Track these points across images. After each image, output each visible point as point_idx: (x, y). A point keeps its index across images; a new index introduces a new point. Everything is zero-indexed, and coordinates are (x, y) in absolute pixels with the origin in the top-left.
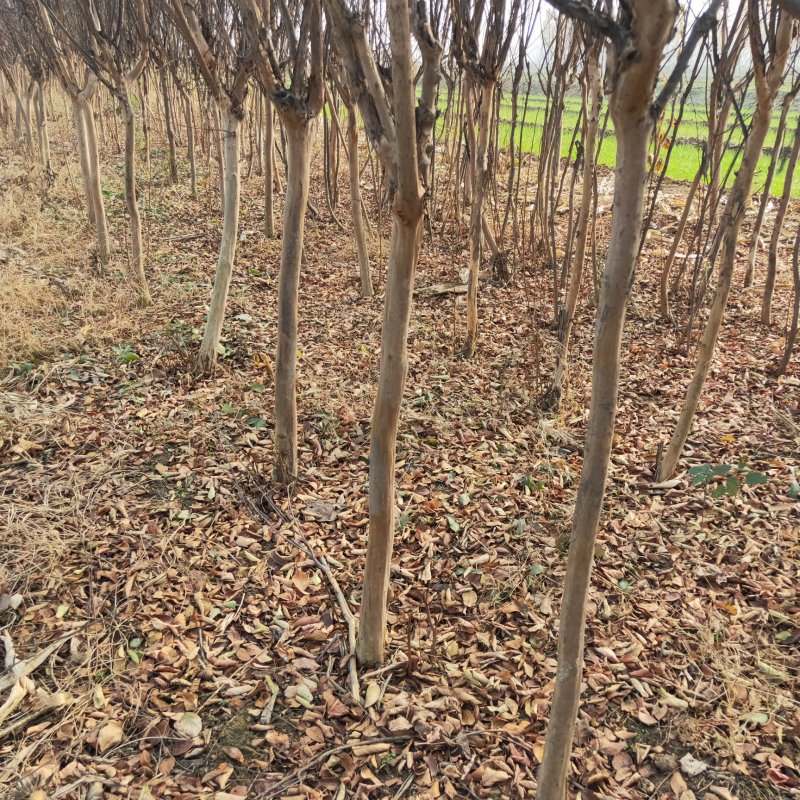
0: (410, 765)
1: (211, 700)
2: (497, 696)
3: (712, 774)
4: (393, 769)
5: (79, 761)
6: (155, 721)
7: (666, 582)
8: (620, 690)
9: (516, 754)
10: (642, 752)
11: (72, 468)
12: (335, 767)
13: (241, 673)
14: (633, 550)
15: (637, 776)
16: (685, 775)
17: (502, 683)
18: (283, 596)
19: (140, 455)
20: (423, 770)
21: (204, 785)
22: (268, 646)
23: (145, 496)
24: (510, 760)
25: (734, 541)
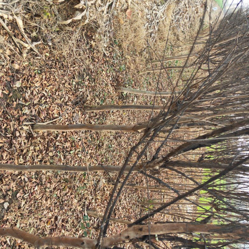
0: (7, 136)
1: (24, 89)
2: (25, 158)
3: (4, 210)
4: (7, 132)
5: (10, 59)
6: (19, 76)
7: (56, 207)
8: (26, 190)
9: (9, 162)
10: (9, 193)
11: (87, 55)
12: (7, 118)
13: (31, 96)
14: (65, 199)
15: (4, 191)
16: (4, 203)
17: (28, 160)
18: (52, 107)
19: (91, 72)
20: (6, 138)
21: (4, 87)
22: (38, 103)
23: (79, 73)
24: (8, 160)
25: (68, 229)
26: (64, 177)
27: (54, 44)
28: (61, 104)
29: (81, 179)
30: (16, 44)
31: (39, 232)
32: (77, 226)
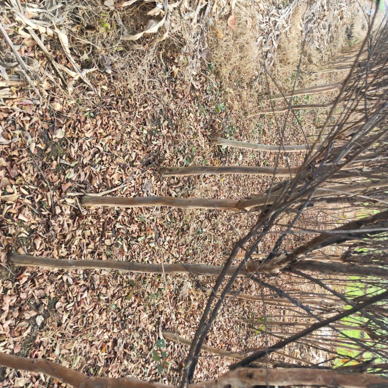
0: (43, 213)
1: (69, 141)
2: (68, 248)
3: (36, 327)
4: (41, 207)
5: (48, 96)
6: (62, 122)
7: (115, 325)
8: (70, 298)
9: (45, 253)
10: (45, 301)
11: (166, 89)
12: (43, 185)
13: (79, 153)
14: (129, 313)
15: (36, 298)
16: (36, 316)
17: (73, 251)
18: (110, 169)
19: (172, 114)
20: (41, 217)
21: (38, 139)
22: (90, 163)
23: (153, 117)
24: (43, 250)
25: (134, 359)
26: (127, 278)
27: (114, 72)
28: (125, 165)
29: (154, 282)
30: (57, 73)
31: (89, 362)
32: (147, 355)
